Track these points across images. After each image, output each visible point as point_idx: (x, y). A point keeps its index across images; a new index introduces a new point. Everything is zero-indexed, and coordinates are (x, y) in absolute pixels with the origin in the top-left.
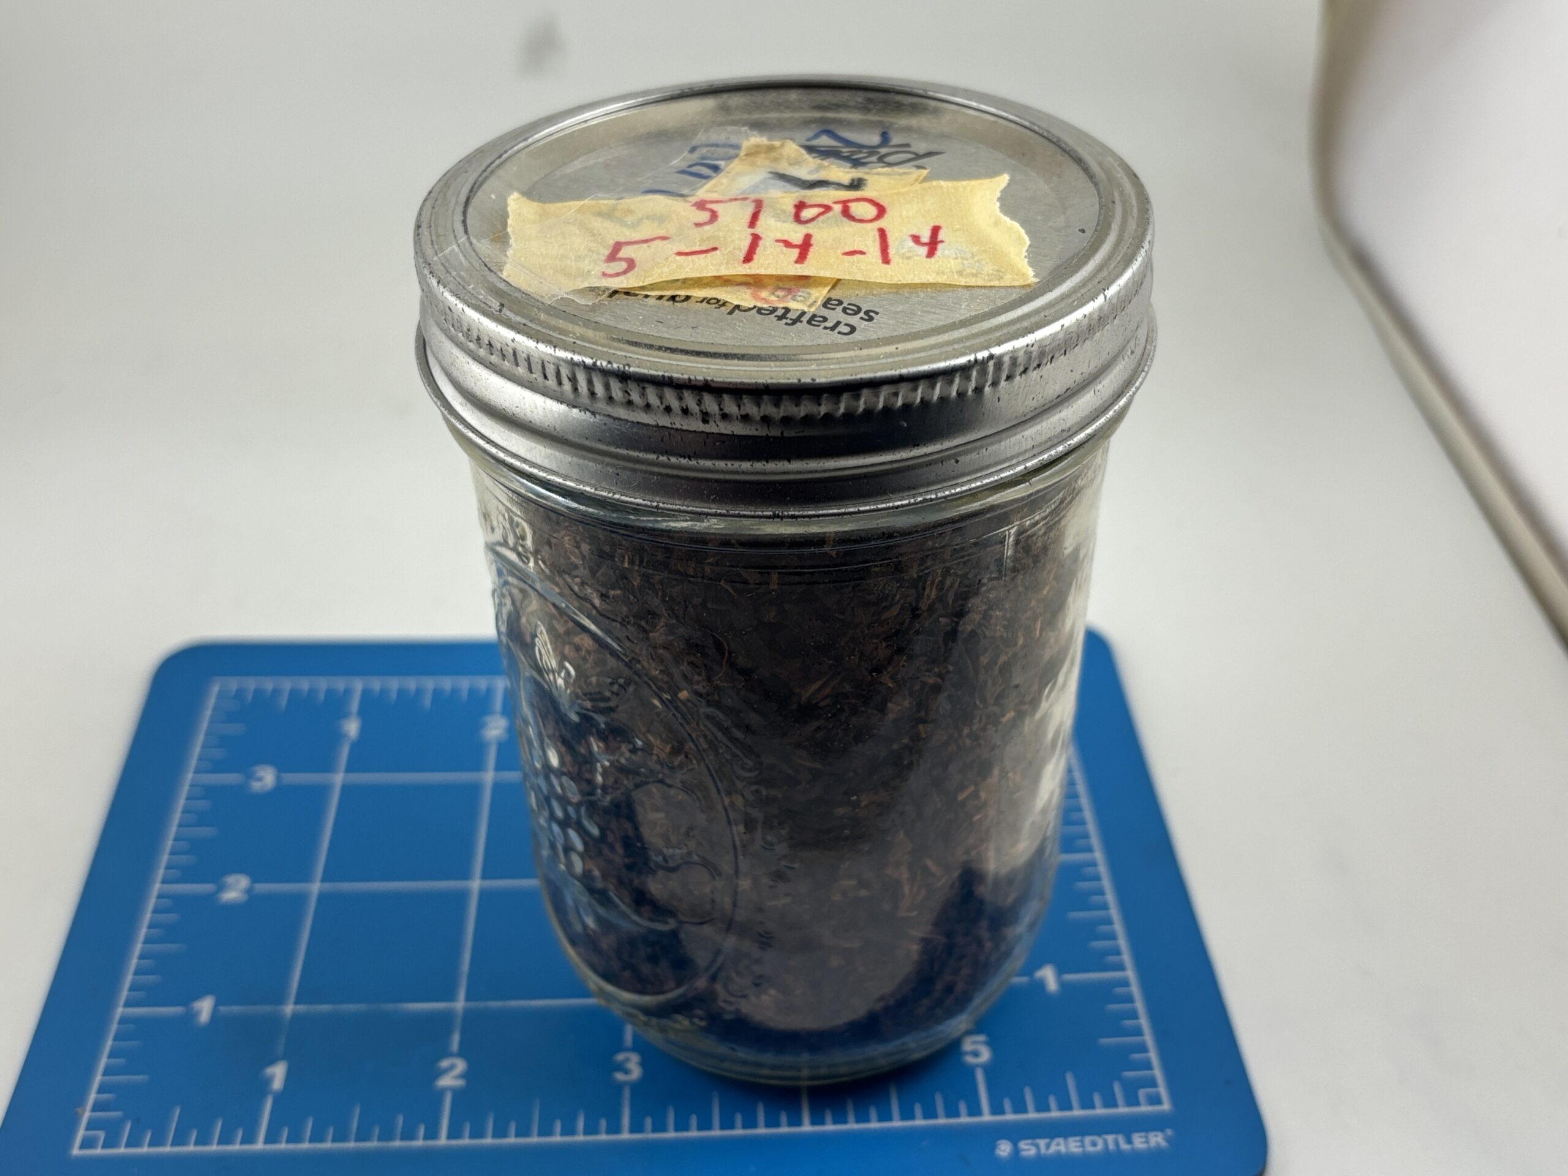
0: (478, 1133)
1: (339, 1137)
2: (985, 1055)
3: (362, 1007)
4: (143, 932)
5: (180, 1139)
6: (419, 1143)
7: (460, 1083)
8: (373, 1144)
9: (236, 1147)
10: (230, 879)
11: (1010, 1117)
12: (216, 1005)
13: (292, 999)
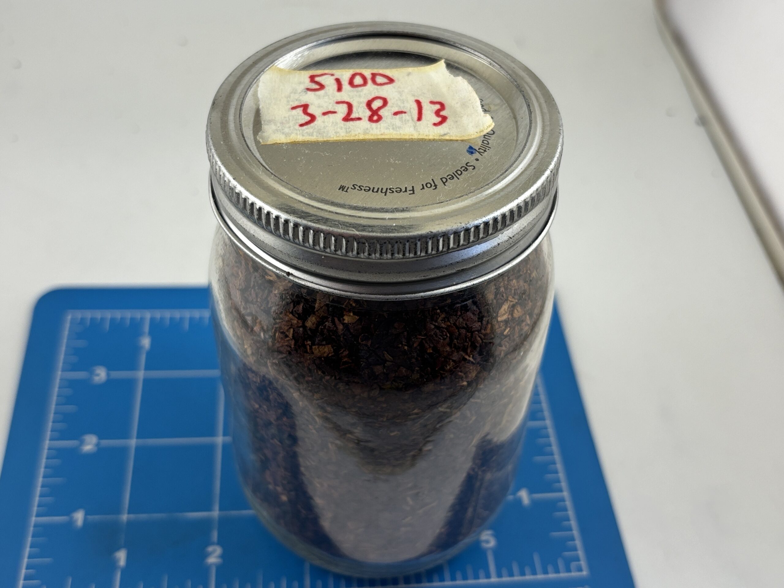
2: (492, 543)
3: (164, 515)
4: (42, 471)
7: (219, 561)
10: (86, 438)
11: (506, 579)
12: (85, 515)
13: (126, 511)
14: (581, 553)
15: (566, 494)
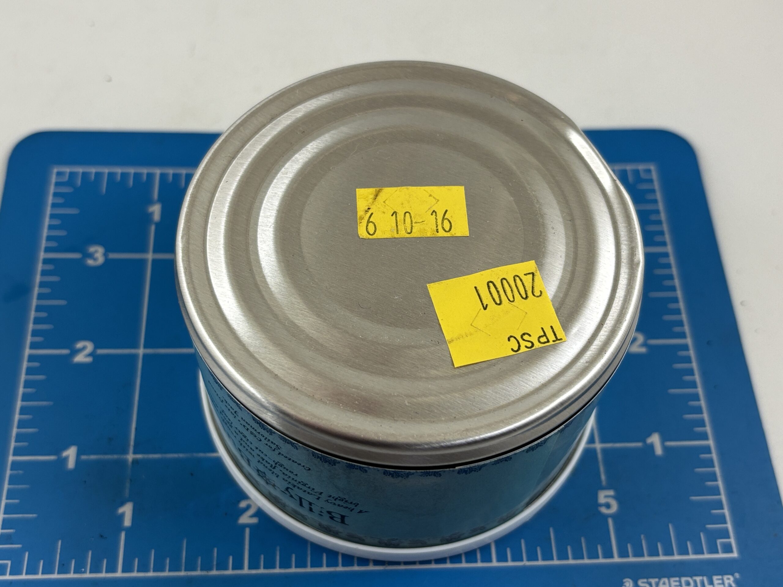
0: (270, 565)
1: (175, 567)
2: (615, 507)
3: (181, 455)
4: (21, 390)
5: (64, 569)
6: (230, 572)
7: (255, 520)
8: (198, 573)
9: (103, 575)
10: (80, 345)
11: (632, 559)
12: (79, 454)
13: (131, 449)
14: (729, 526)
15: (711, 442)
